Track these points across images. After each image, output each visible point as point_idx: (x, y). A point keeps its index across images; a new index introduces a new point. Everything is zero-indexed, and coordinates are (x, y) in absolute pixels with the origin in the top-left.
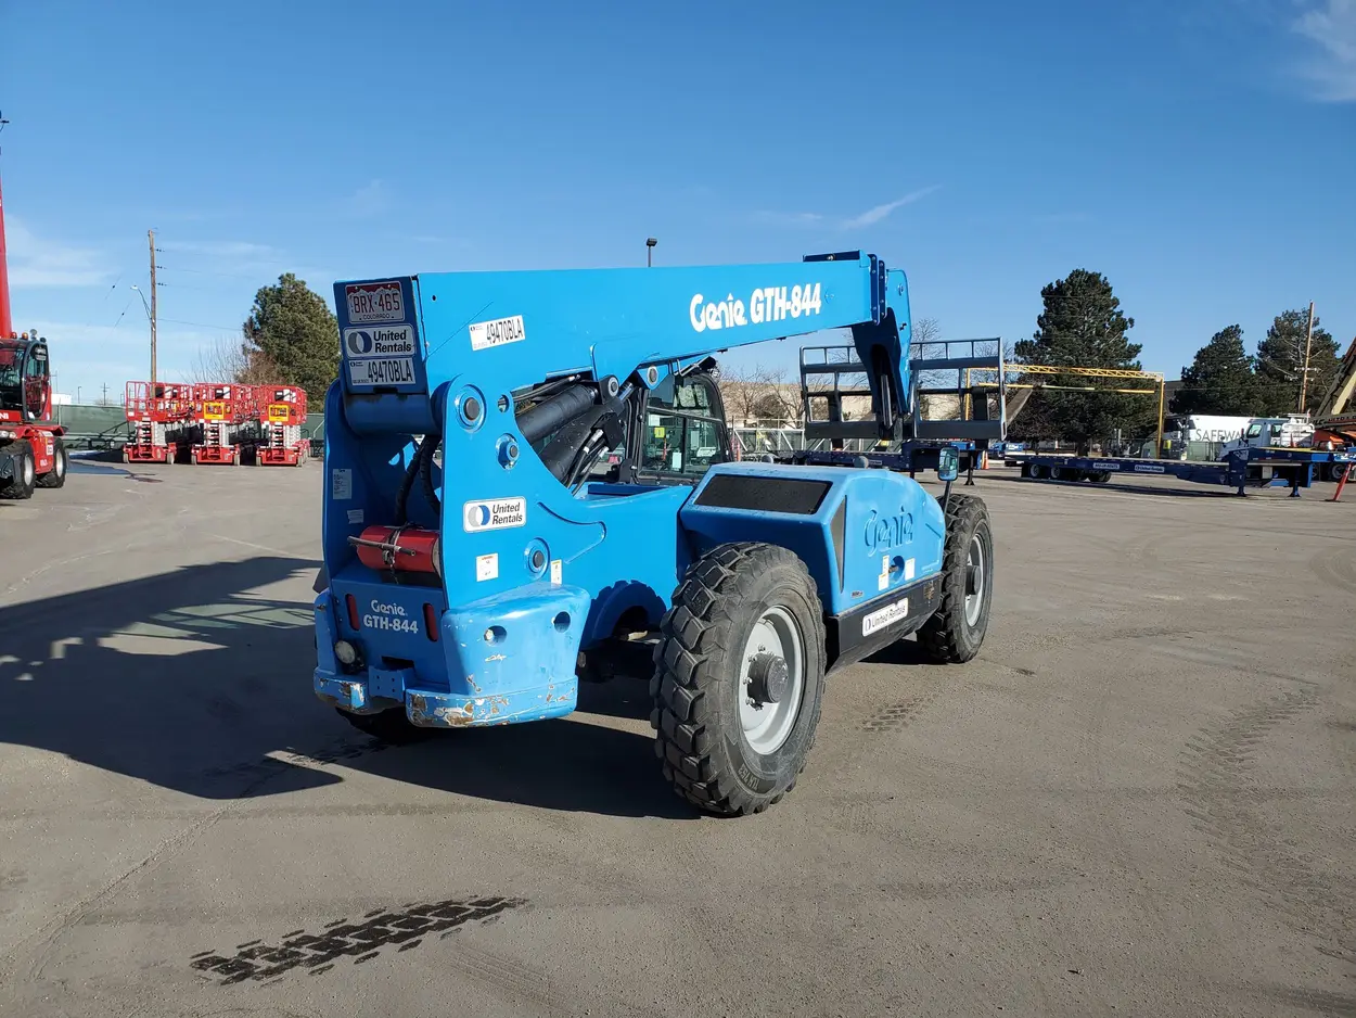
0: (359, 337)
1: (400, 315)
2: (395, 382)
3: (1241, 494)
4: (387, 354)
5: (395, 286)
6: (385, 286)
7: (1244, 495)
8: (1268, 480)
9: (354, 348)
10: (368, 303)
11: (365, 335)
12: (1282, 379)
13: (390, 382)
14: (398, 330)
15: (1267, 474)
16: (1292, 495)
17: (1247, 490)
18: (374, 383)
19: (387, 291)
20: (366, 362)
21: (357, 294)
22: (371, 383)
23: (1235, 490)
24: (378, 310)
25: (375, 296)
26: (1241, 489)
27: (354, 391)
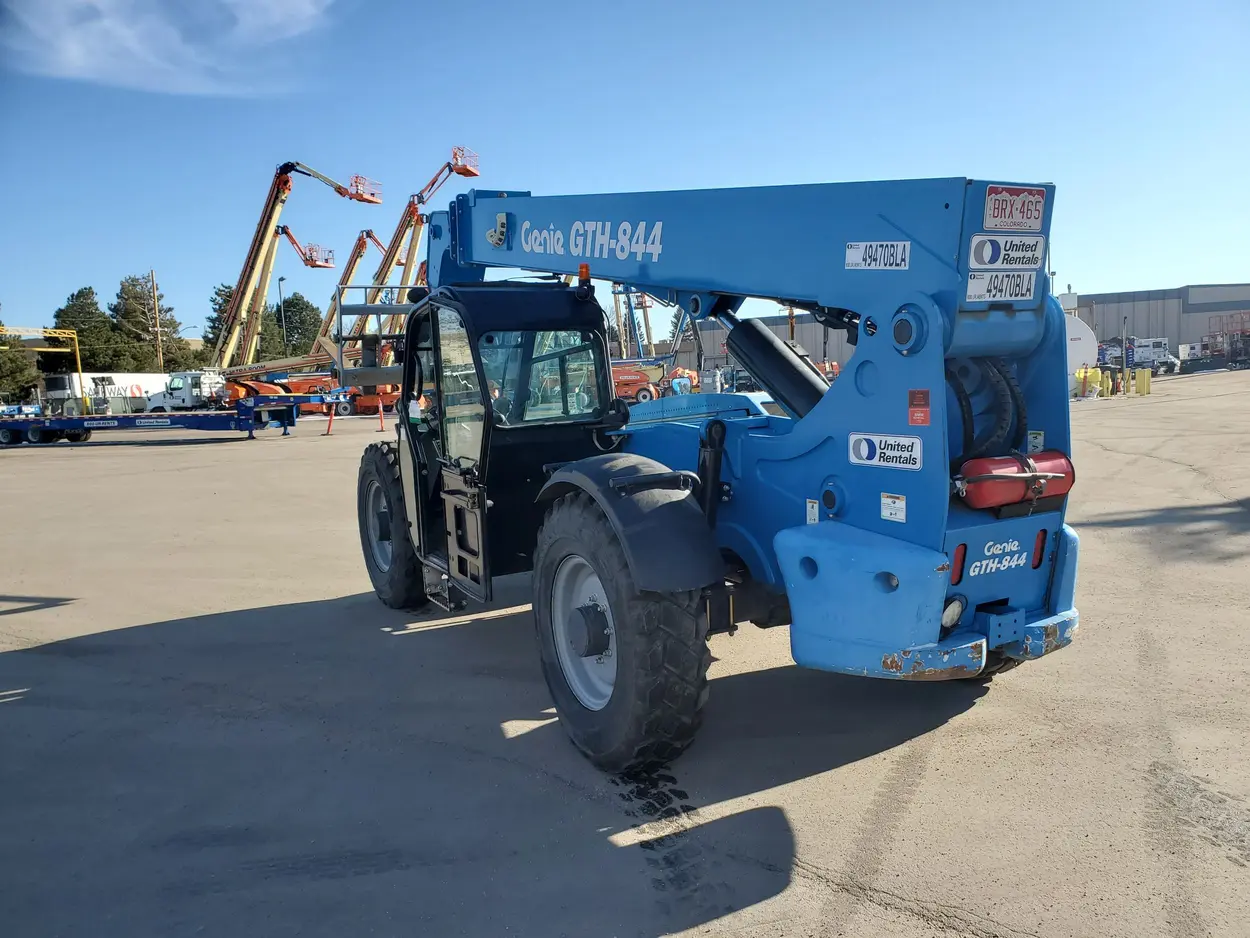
0: (988, 245)
1: (1037, 225)
2: (1013, 298)
3: (251, 437)
4: (1014, 266)
5: (1040, 193)
6: (1030, 193)
7: (254, 438)
8: (267, 423)
9: (980, 260)
10: (1009, 209)
11: (994, 244)
12: (139, 338)
13: (1008, 298)
14: (1029, 240)
15: (265, 417)
16: (285, 434)
17: (255, 433)
18: (991, 299)
19: (1031, 198)
20: (987, 275)
21: (998, 197)
22: (988, 298)
23: (246, 434)
24: (1017, 216)
25: (1018, 200)
26: (251, 433)
27: (966, 308)
